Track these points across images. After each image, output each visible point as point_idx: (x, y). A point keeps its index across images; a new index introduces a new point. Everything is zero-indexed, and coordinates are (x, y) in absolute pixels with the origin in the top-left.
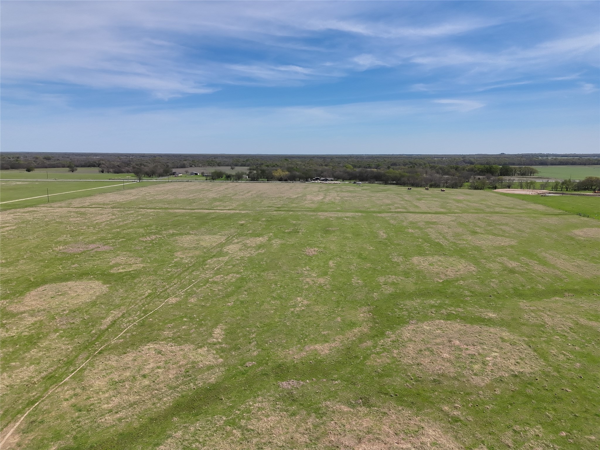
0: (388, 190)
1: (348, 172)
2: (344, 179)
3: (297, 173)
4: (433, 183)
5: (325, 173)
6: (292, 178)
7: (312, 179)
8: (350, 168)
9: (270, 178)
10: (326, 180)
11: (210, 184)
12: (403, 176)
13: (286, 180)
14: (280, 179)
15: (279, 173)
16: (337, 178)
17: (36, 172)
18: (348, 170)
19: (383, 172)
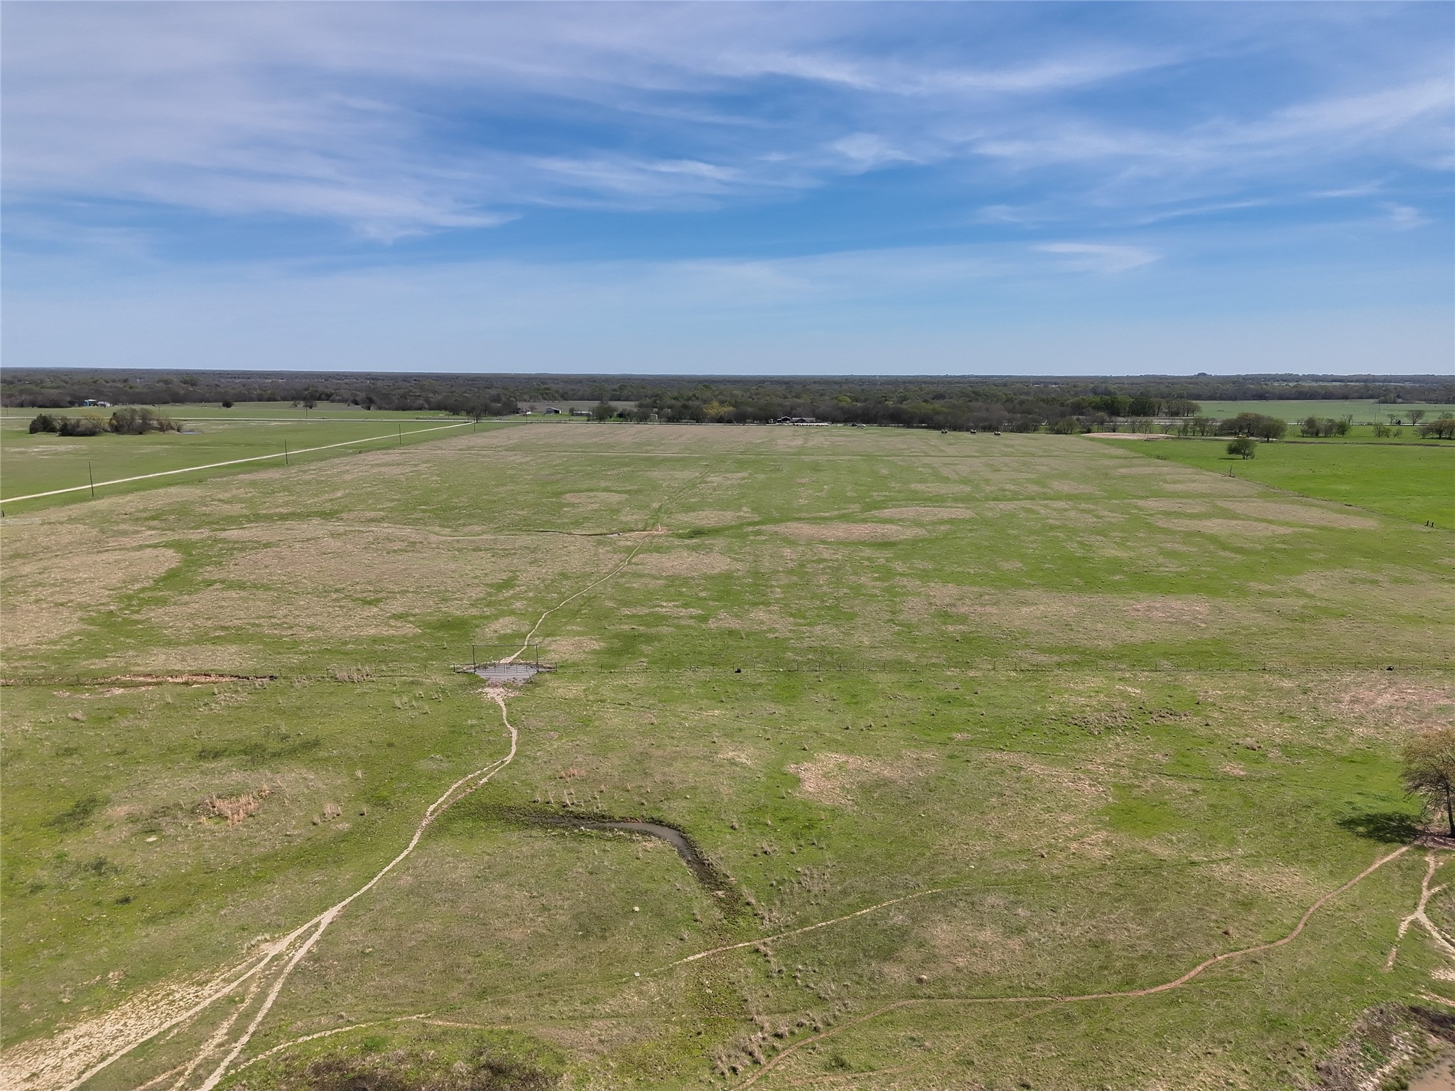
0: (909, 434)
1: (841, 408)
2: (834, 421)
3: (750, 410)
4: (986, 424)
5: (799, 410)
6: (740, 418)
7: (776, 421)
8: (846, 402)
9: (698, 418)
10: (803, 421)
11: (594, 427)
12: (937, 413)
13: (730, 422)
14: (720, 420)
15: (714, 409)
16: (821, 418)
17: (236, 408)
18: (841, 404)
19: (905, 407)
